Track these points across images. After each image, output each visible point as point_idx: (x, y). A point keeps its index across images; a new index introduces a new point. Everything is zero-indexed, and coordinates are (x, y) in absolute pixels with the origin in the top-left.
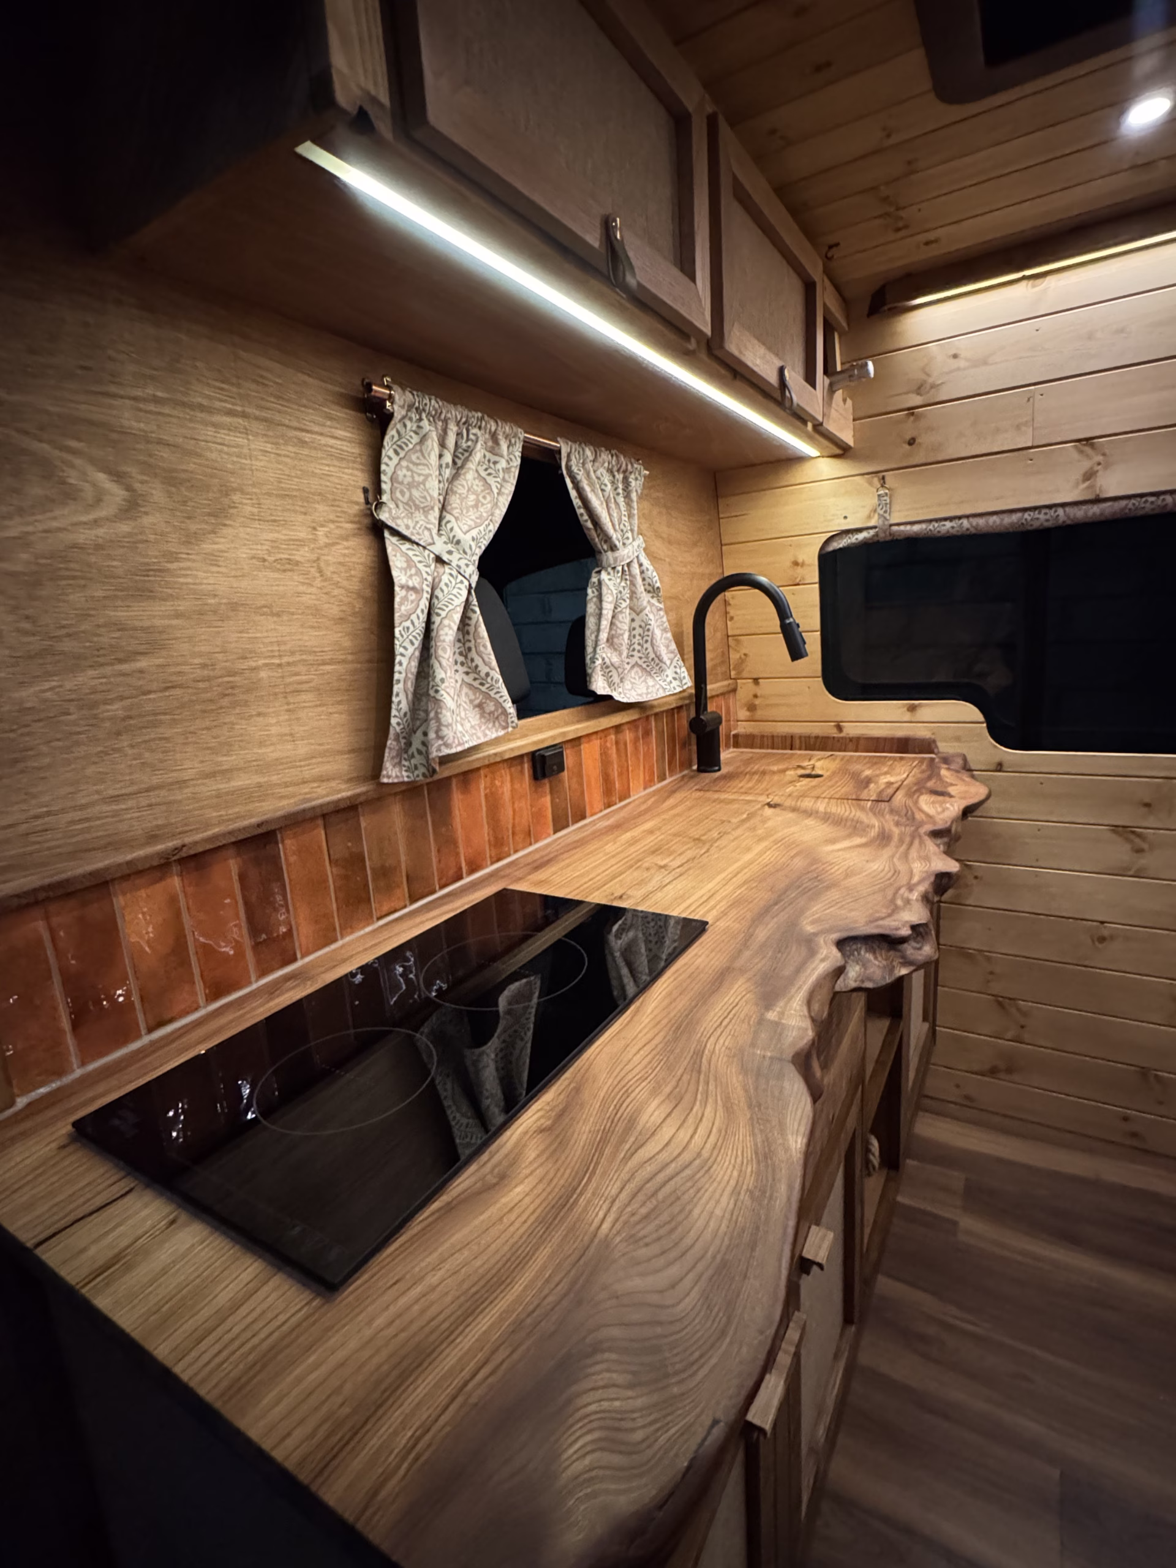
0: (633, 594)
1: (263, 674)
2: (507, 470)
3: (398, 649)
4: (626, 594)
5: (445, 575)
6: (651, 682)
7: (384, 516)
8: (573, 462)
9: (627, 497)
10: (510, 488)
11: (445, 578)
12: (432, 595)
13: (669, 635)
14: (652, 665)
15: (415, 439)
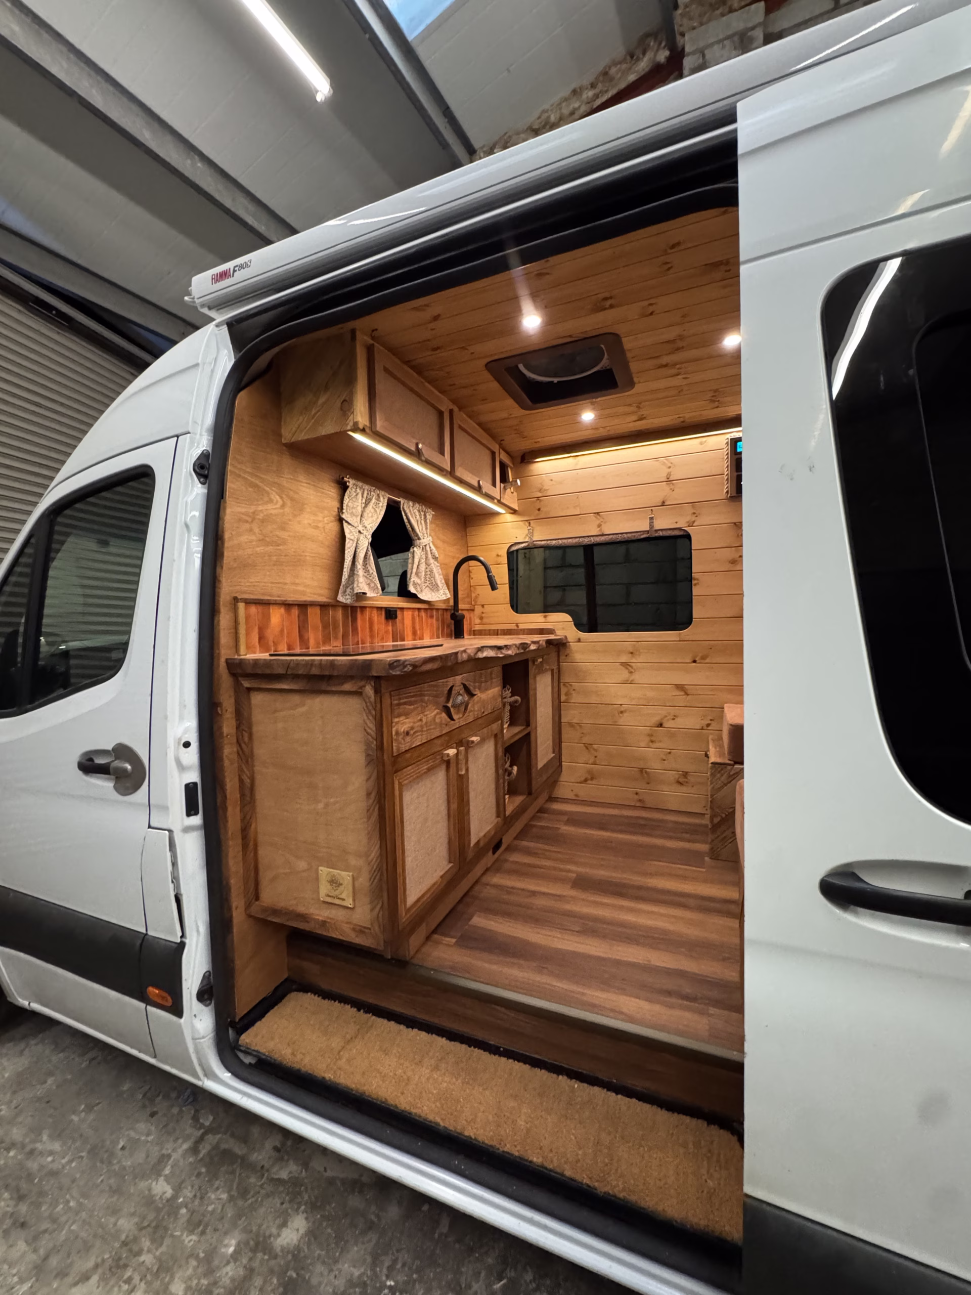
0: (427, 558)
1: (308, 558)
2: (382, 507)
3: (346, 557)
4: (424, 557)
5: (362, 537)
6: (433, 594)
7: (344, 516)
8: (405, 507)
9: (425, 521)
10: (383, 513)
11: (361, 538)
12: (357, 543)
13: (442, 577)
14: (434, 587)
15: (355, 494)
